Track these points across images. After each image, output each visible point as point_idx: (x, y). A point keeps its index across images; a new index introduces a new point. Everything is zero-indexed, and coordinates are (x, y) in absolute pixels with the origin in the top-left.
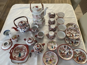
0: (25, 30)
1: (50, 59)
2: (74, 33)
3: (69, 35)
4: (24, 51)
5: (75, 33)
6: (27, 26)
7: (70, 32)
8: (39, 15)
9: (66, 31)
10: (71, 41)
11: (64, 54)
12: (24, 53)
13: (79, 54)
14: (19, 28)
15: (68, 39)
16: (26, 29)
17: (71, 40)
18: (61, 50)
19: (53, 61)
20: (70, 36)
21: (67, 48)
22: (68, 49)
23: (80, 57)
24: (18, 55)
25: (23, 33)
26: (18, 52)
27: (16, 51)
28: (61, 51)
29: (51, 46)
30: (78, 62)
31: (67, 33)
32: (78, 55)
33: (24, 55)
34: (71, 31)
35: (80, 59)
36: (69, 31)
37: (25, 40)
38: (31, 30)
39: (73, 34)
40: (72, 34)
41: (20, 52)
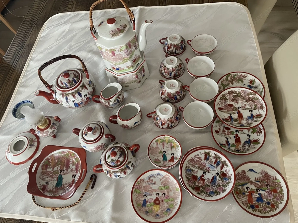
0: (78, 100)
1: (154, 197)
2: (244, 108)
3: (227, 116)
4: (74, 167)
5: (248, 107)
6: (84, 87)
7: (231, 105)
8: (121, 50)
9: (218, 100)
10: (232, 136)
11: (204, 180)
12: (74, 176)
13: (256, 180)
14: (59, 92)
15: (222, 128)
16: (80, 95)
17: (232, 133)
18: (194, 166)
19: (166, 205)
20: (231, 117)
21: (214, 160)
22: (218, 165)
23: (261, 192)
24: (55, 182)
25: (74, 110)
26: (55, 172)
27: (50, 169)
28: (191, 170)
29: (161, 152)
30: (250, 210)
31: (220, 109)
32: (253, 187)
33: (73, 181)
34: (237, 102)
35: (260, 199)
36: (228, 102)
37: (77, 131)
38: (97, 99)
39: (242, 111)
40: (239, 112)
41: (60, 172)
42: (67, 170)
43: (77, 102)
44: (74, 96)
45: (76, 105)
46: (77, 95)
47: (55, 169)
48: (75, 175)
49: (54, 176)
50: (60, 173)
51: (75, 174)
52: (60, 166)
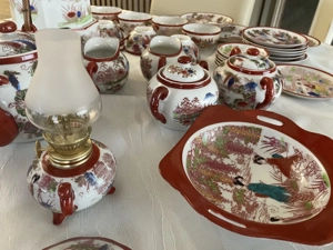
4: (234, 156)
24: (271, 201)
26: (239, 199)
41: (239, 187)
42: (236, 171)
47: (228, 195)
48: (256, 156)
49: (251, 203)
50: (244, 188)
51: (252, 156)
52: (220, 184)
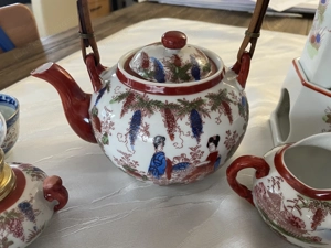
0: (181, 145)
6: (221, 102)
16: (197, 129)
25: (130, 186)
38: (246, 176)
43: (171, 151)
44: (170, 123)
45: (160, 165)
46: (184, 123)
